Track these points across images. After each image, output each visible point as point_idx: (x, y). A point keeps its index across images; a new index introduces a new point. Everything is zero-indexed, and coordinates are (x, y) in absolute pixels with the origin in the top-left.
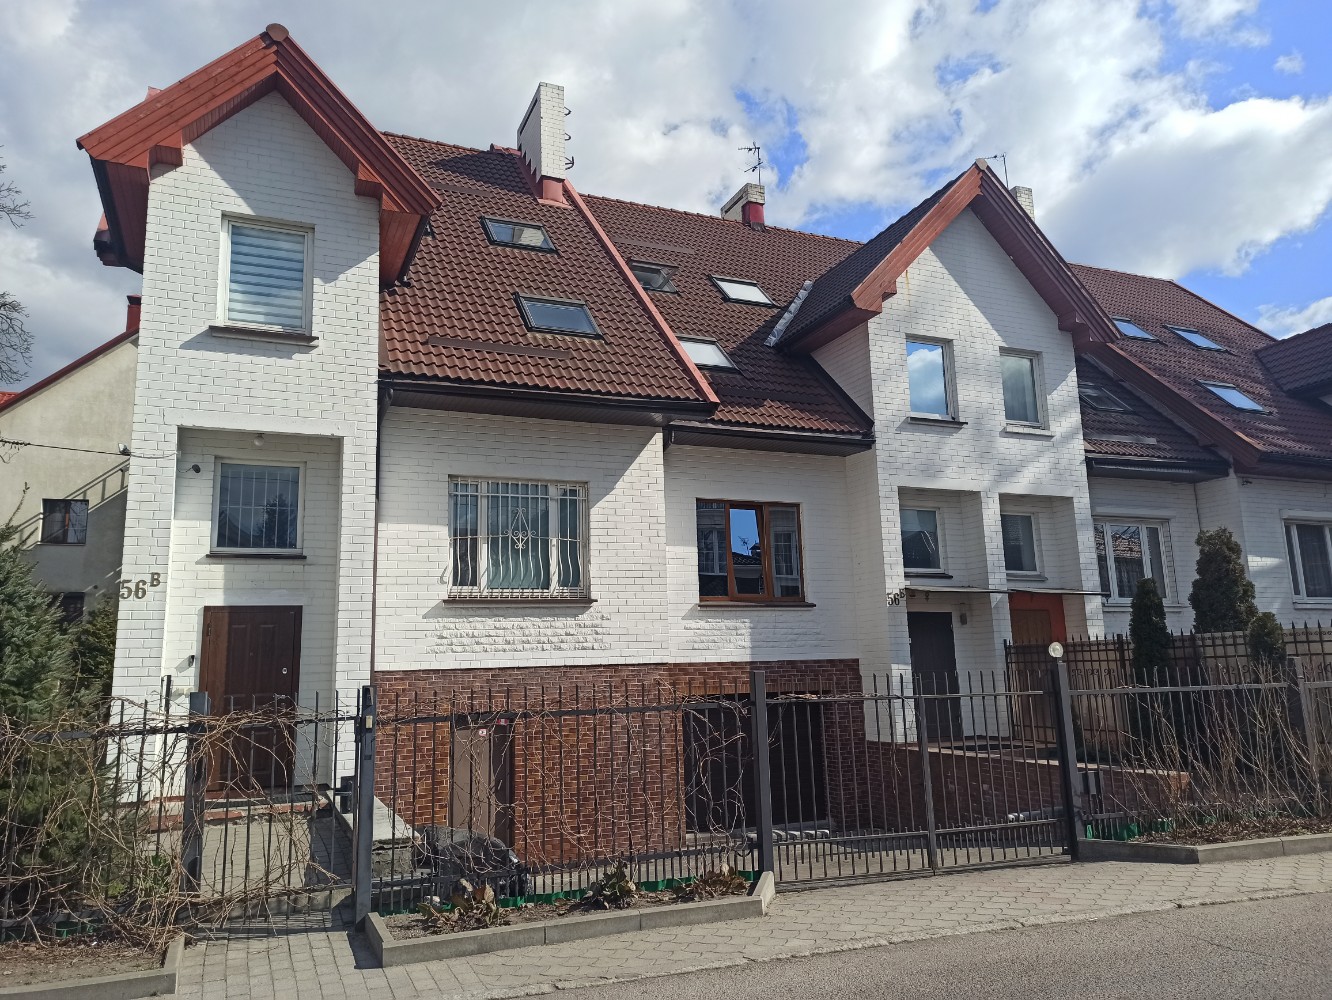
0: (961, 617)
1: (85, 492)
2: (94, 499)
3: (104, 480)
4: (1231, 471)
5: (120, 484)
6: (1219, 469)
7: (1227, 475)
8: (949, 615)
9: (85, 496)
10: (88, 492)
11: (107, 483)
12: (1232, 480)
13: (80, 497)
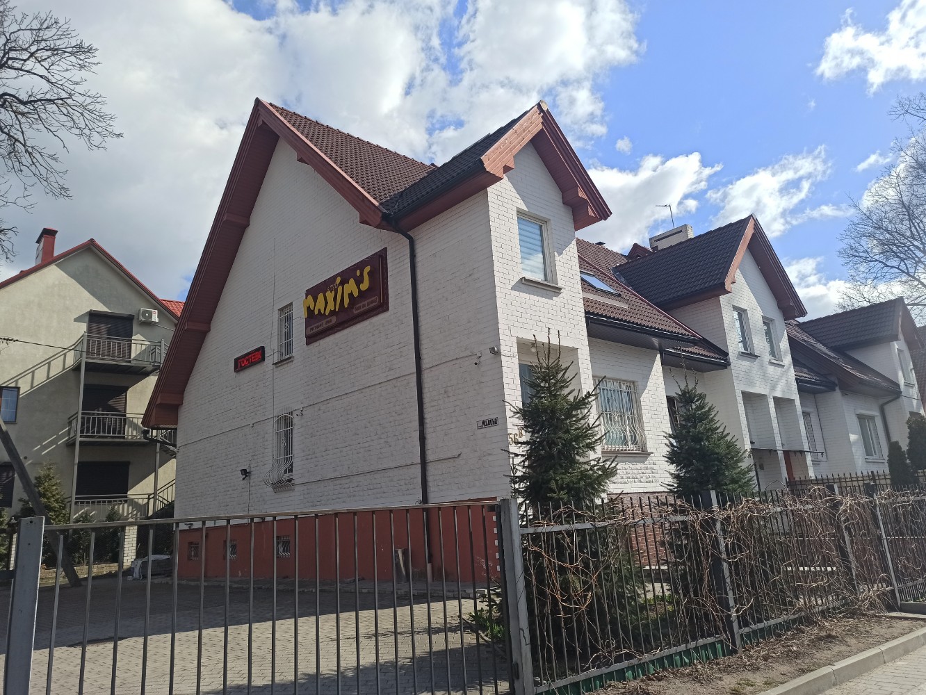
1: (17, 381)
2: (25, 387)
3: (33, 372)
4: (837, 388)
5: (46, 375)
6: (831, 388)
7: (835, 390)
9: (17, 384)
10: (20, 381)
11: (35, 374)
12: (837, 394)
13: (13, 385)
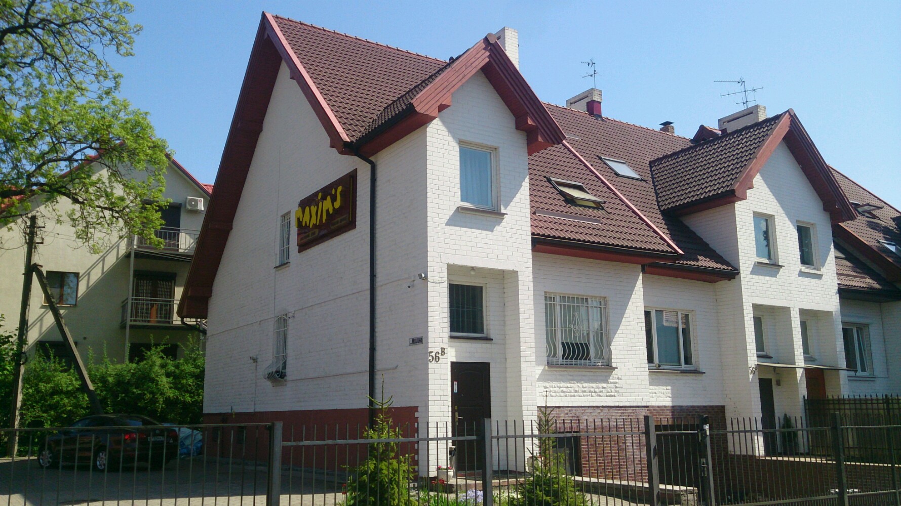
0: (777, 381)
8: (771, 380)
